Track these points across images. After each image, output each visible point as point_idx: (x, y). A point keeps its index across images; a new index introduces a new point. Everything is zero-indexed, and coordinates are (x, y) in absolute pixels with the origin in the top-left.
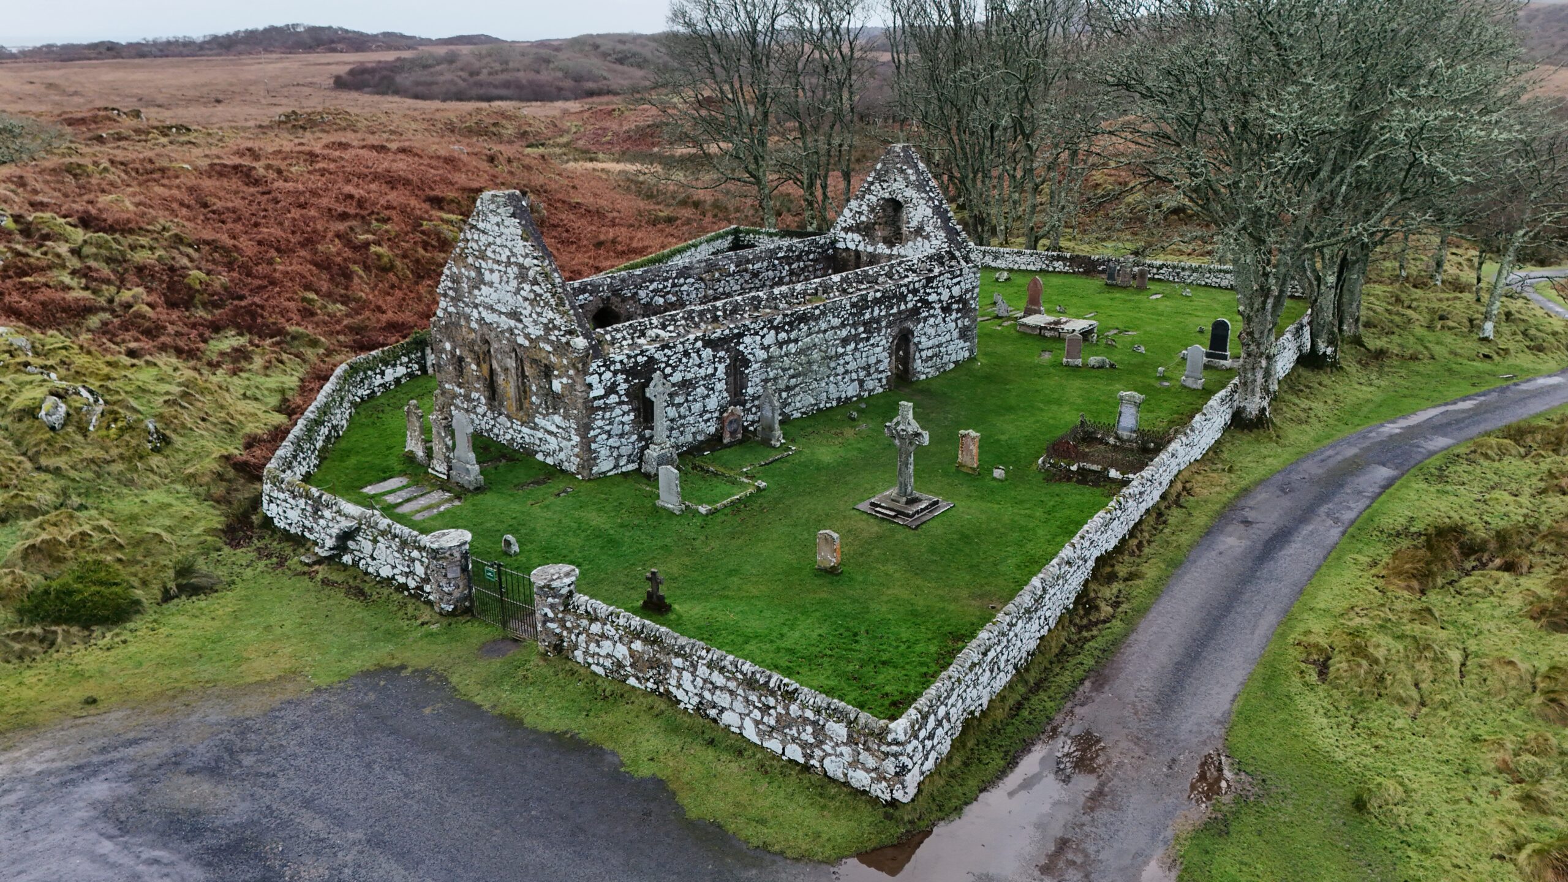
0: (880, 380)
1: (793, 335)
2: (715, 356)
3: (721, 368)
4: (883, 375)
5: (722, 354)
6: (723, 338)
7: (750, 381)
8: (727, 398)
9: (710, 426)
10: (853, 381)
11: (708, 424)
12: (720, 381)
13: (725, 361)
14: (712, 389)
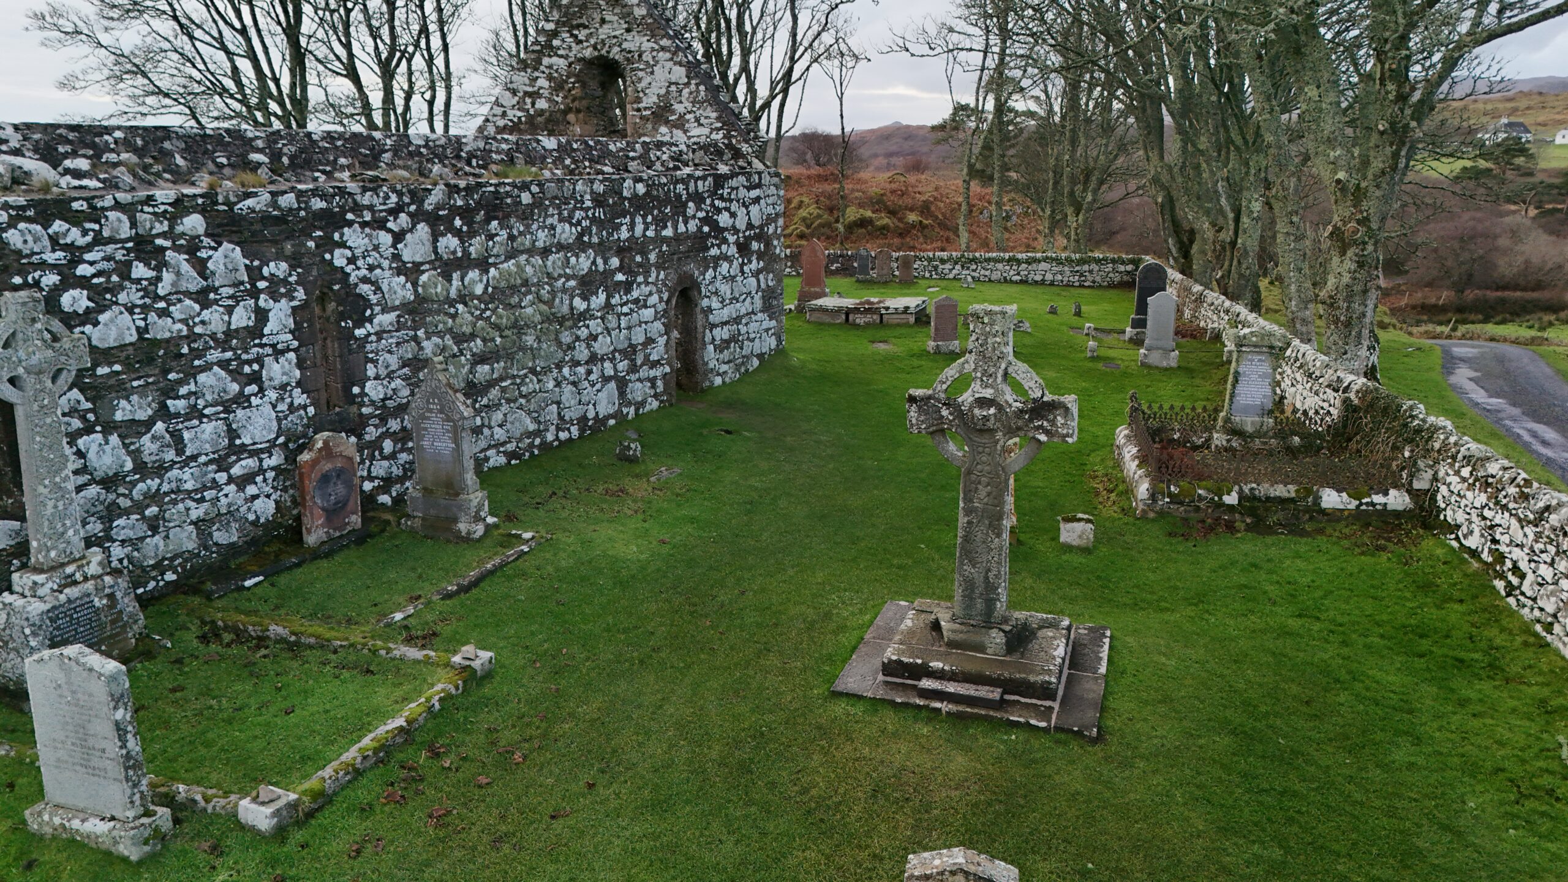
0: (653, 381)
1: (476, 246)
2: (255, 274)
3: (280, 315)
4: (657, 372)
5: (278, 268)
6: (276, 217)
7: (372, 361)
8: (305, 407)
9: (255, 497)
10: (606, 380)
11: (251, 490)
12: (277, 355)
13: (289, 295)
14: (256, 378)
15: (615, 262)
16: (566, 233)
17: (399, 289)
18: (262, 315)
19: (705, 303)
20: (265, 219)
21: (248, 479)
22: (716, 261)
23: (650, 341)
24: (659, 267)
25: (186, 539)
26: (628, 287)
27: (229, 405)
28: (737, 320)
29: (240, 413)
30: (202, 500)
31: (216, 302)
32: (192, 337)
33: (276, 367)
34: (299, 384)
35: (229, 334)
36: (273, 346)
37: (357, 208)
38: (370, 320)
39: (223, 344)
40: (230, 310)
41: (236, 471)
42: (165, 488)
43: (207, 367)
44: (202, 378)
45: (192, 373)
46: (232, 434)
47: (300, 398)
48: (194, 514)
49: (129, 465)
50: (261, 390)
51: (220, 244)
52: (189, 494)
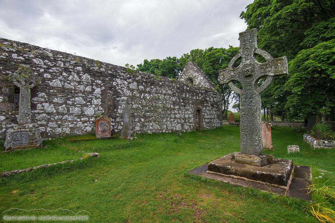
1: (148, 89)
2: (93, 82)
4: (191, 125)
5: (99, 82)
6: (100, 72)
7: (120, 105)
8: (102, 110)
9: (86, 126)
10: (179, 123)
11: (86, 124)
12: (96, 98)
13: (101, 87)
14: (90, 102)
15: (182, 101)
16: (170, 92)
17: (128, 93)
18: (93, 90)
19: (203, 114)
20: (97, 72)
21: (84, 122)
22: (206, 106)
23: (189, 118)
24: (192, 104)
25: (68, 131)
26: (185, 106)
27: (83, 106)
28: (211, 119)
29: (85, 108)
30: (73, 123)
31: (82, 84)
32: (75, 90)
33: (95, 101)
34: (101, 105)
35: (85, 91)
36: (96, 96)
37: (119, 75)
38: (121, 97)
39: (83, 93)
40: (86, 87)
41: (82, 119)
42: (64, 118)
43: (78, 96)
44: (76, 98)
45: (73, 97)
46: (83, 112)
47: (101, 108)
48: (70, 126)
49: (55, 111)
50: (91, 104)
51: (85, 74)
52: (69, 121)
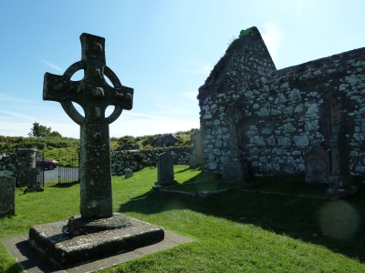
2: (304, 96)
3: (312, 108)
5: (314, 94)
7: (357, 125)
8: (321, 138)
9: (299, 163)
11: (298, 160)
12: (311, 120)
13: (317, 102)
14: (302, 127)
18: (306, 109)
20: (309, 79)
21: (296, 157)
27: (293, 134)
29: (296, 137)
30: (282, 158)
31: (290, 105)
32: (282, 114)
33: (310, 124)
34: (319, 130)
35: (294, 114)
36: (310, 118)
39: (292, 117)
40: (295, 107)
41: (293, 153)
42: (272, 152)
43: (286, 123)
44: (285, 126)
45: (282, 124)
46: (293, 142)
47: (318, 135)
48: (280, 161)
49: (264, 144)
50: (304, 131)
51: (293, 89)
52: (279, 156)
